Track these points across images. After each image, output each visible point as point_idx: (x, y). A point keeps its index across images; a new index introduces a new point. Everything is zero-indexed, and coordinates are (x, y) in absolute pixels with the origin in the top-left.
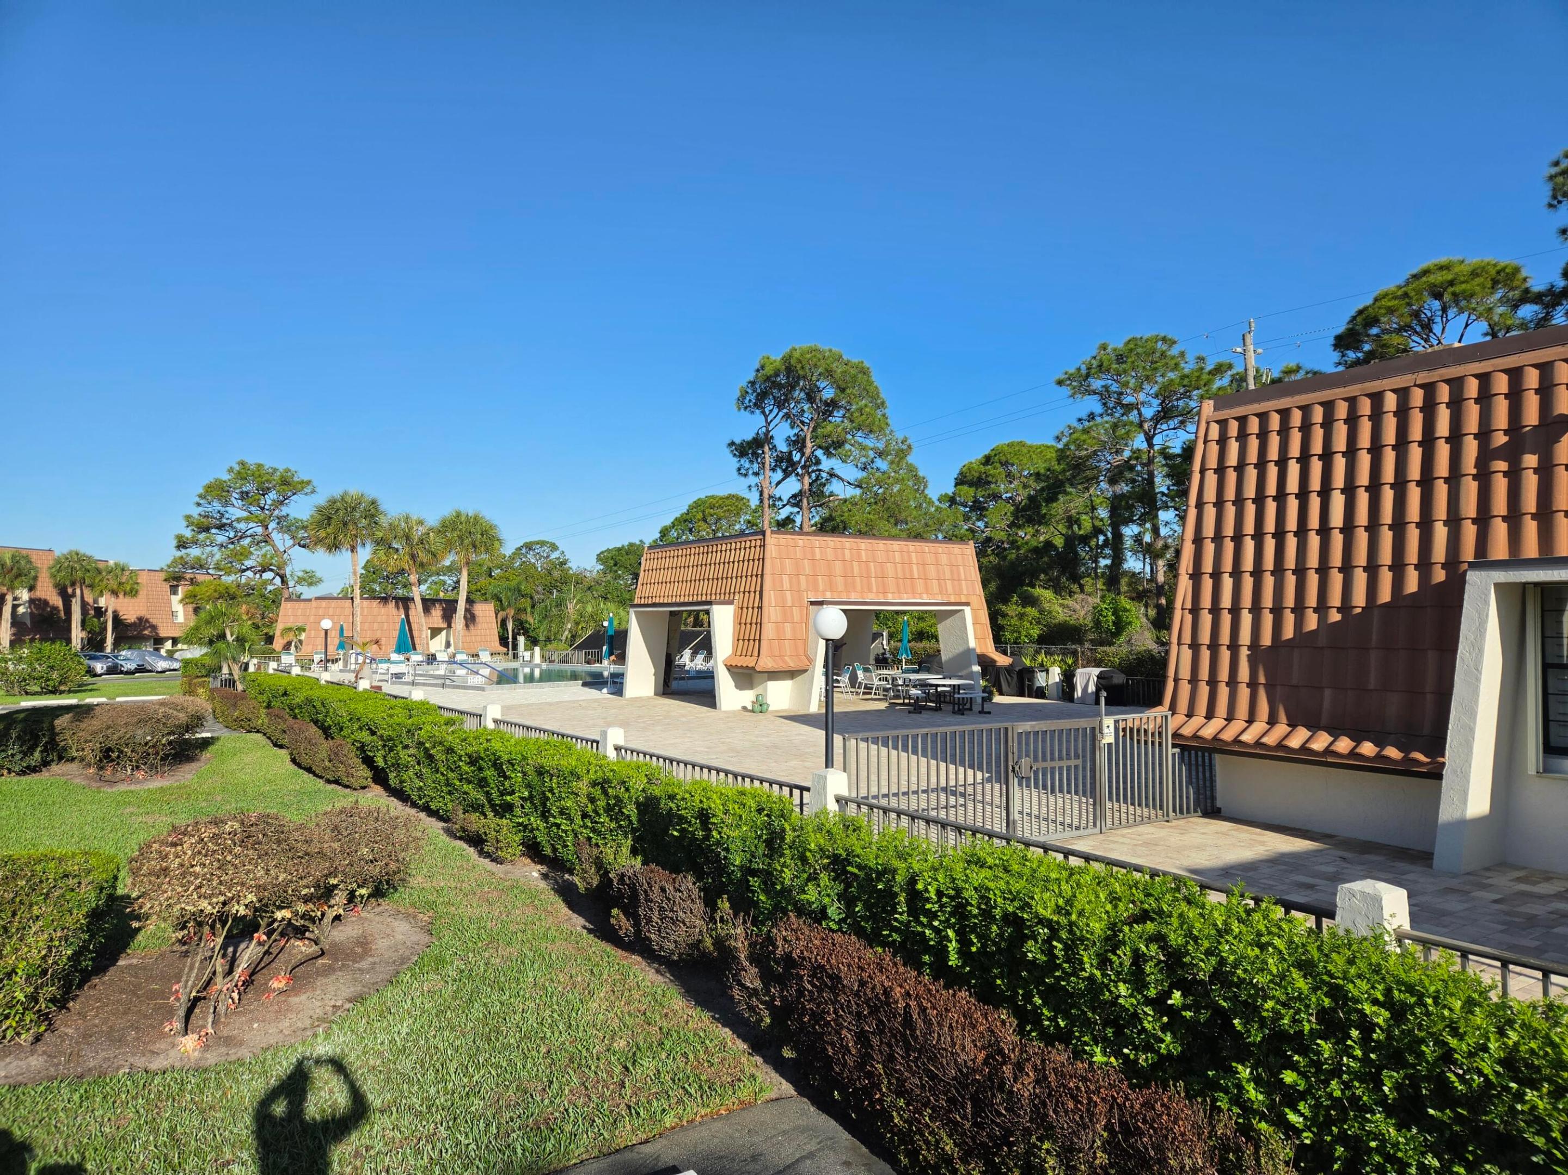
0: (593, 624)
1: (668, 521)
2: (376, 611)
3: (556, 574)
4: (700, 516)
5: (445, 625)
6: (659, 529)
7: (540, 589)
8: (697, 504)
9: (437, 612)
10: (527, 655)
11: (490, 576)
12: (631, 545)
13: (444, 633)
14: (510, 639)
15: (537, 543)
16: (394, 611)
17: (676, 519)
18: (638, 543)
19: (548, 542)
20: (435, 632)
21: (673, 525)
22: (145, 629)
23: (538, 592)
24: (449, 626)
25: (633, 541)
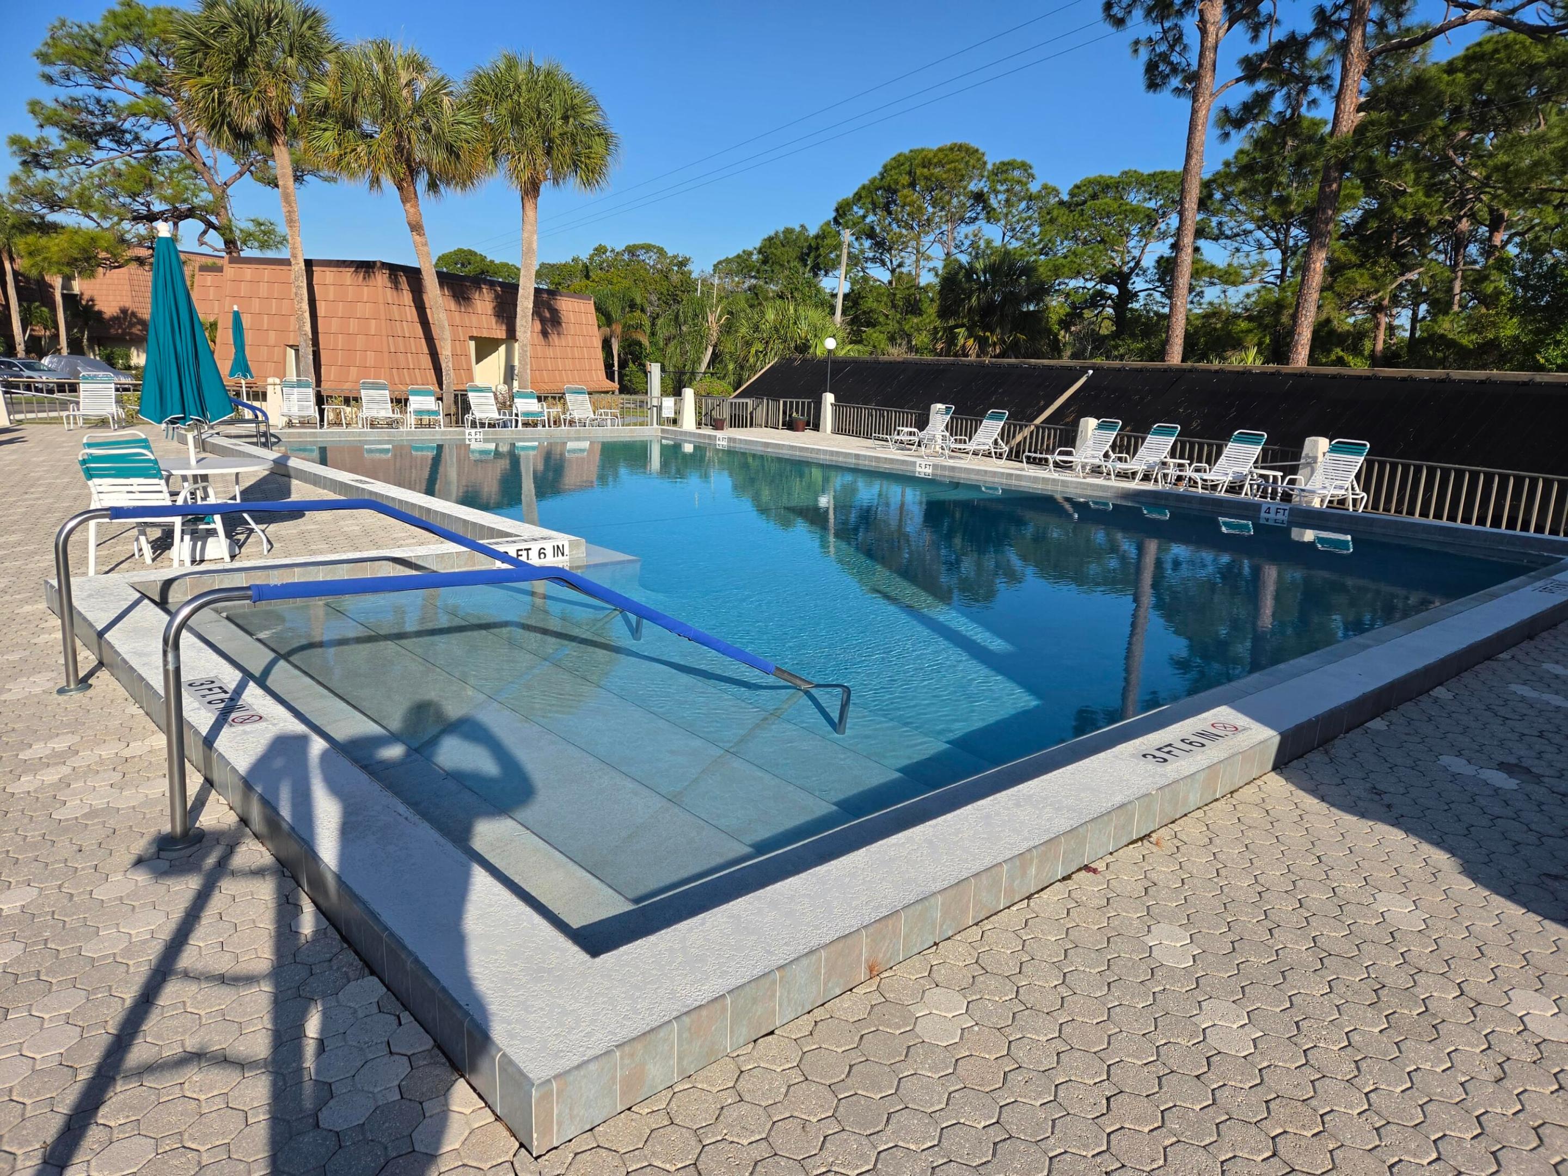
0: (778, 345)
1: (849, 194)
2: (351, 293)
3: (675, 278)
4: (905, 179)
5: (500, 333)
6: (834, 205)
7: (654, 298)
8: (898, 162)
9: (484, 303)
10: (669, 403)
11: (587, 277)
12: (788, 231)
13: (502, 349)
14: (616, 368)
15: (642, 247)
16: (390, 294)
17: (864, 187)
18: (798, 229)
19: (654, 247)
20: (485, 347)
21: (858, 197)
22: (132, 325)
23: (651, 303)
24: (511, 335)
25: (790, 226)
